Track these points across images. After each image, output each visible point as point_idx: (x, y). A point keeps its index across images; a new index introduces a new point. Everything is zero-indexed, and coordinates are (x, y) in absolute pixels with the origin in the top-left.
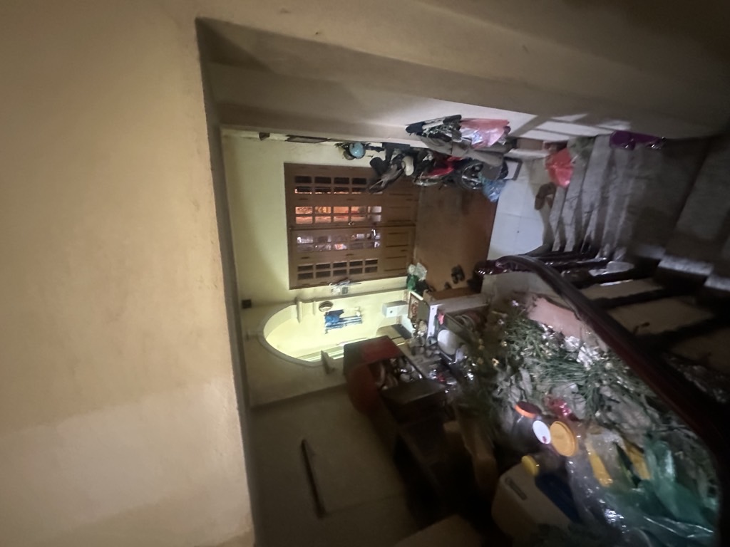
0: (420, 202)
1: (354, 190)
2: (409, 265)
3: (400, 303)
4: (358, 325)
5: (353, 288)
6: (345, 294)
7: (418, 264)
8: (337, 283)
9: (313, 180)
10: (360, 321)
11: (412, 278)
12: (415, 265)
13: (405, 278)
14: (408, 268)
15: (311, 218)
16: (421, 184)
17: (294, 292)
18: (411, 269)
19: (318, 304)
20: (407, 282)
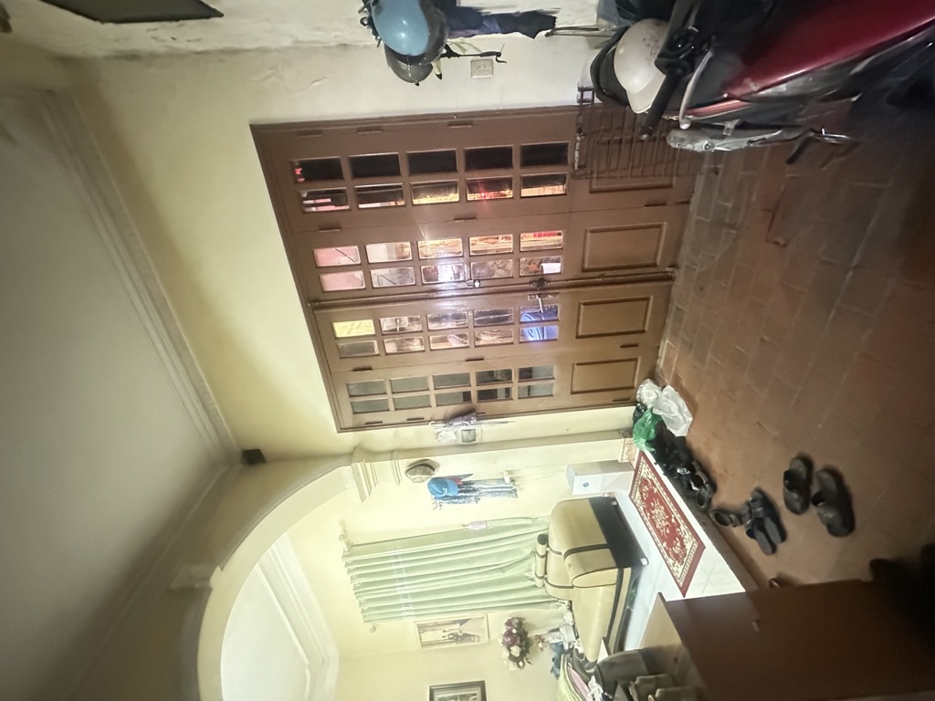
0: (693, 207)
1: (472, 187)
2: (642, 381)
3: (613, 465)
4: (507, 499)
5: (487, 430)
6: (469, 444)
8: (447, 420)
9: (346, 170)
11: (648, 416)
12: (660, 386)
13: (631, 410)
14: (638, 387)
15: (359, 274)
16: (701, 145)
17: (350, 438)
18: (648, 392)
19: (404, 463)
20: (635, 419)
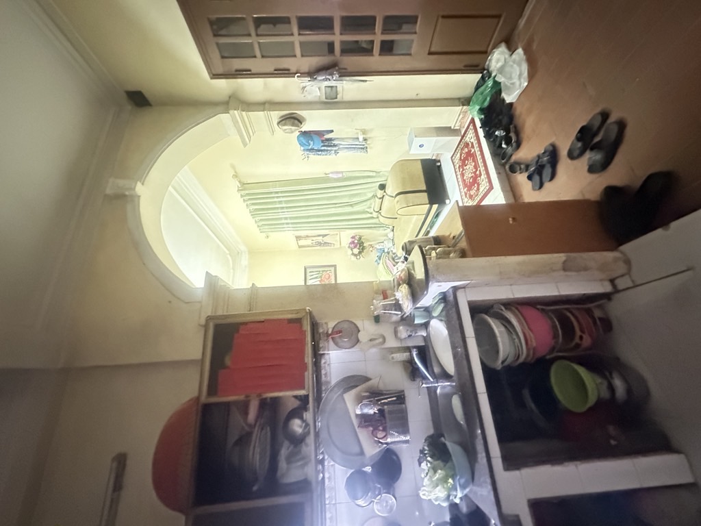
2: (496, 46)
3: (446, 131)
4: (360, 154)
5: (349, 88)
6: (331, 101)
7: (520, 51)
8: (312, 74)
10: (364, 149)
11: (490, 83)
12: (512, 50)
14: (491, 52)
18: (498, 58)
19: (276, 115)
